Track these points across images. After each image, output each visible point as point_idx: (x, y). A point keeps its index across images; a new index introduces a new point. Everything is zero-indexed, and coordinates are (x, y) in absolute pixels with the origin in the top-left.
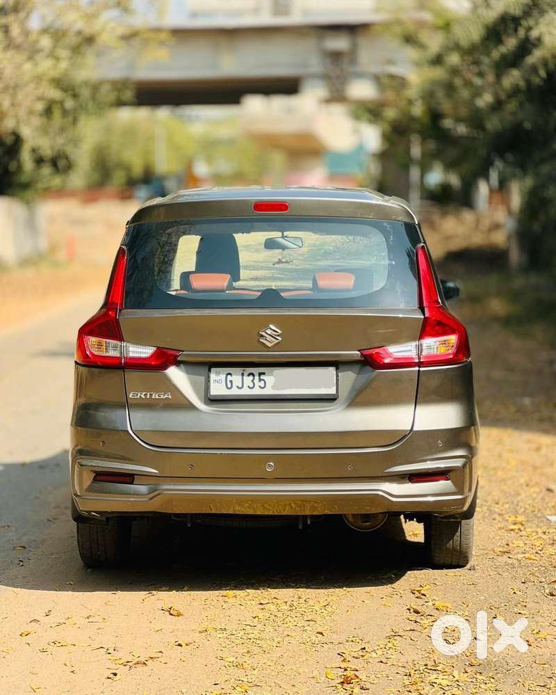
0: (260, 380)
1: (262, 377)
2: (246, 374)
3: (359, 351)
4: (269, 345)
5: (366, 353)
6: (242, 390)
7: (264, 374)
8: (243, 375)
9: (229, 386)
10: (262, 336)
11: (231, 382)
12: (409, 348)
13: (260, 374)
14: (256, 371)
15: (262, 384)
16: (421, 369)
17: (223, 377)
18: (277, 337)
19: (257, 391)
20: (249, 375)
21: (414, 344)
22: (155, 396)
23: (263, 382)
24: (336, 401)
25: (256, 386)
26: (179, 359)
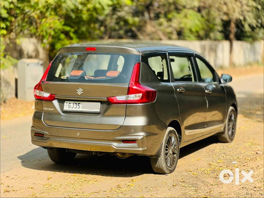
0: (78, 106)
1: (79, 105)
2: (75, 103)
3: (106, 97)
4: (79, 94)
5: (108, 98)
6: (76, 109)
7: (80, 104)
8: (74, 104)
9: (69, 107)
10: (77, 91)
11: (70, 106)
12: (124, 97)
13: (79, 104)
14: (77, 102)
15: (79, 107)
16: (127, 105)
17: (68, 104)
18: (81, 92)
19: (77, 109)
20: (75, 104)
21: (125, 96)
22: (49, 109)
23: (79, 106)
24: (100, 114)
25: (77, 108)
26: (55, 98)
